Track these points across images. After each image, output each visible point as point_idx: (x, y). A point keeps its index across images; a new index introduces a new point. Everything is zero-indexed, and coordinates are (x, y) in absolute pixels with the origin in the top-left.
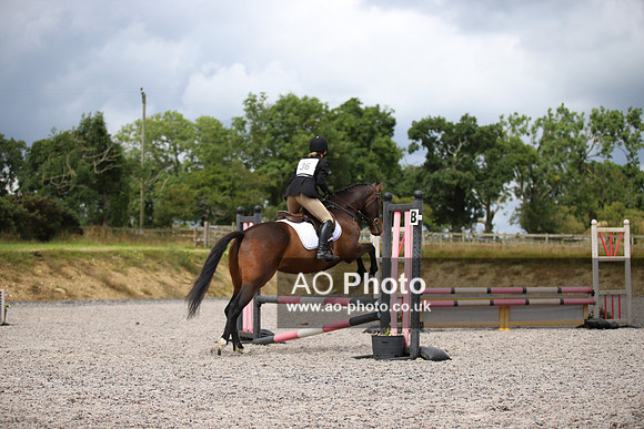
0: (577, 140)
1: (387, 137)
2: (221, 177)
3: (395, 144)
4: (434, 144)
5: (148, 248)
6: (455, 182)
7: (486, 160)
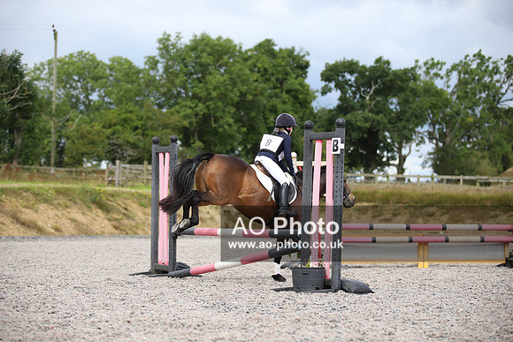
0: (491, 85)
1: (300, 78)
2: (133, 116)
4: (347, 87)
5: (59, 185)
6: (367, 125)
7: (399, 104)
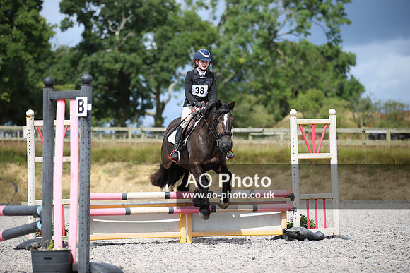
0: (266, 15)
3: (44, 20)
4: (92, 20)
6: (118, 66)
7: (155, 40)
